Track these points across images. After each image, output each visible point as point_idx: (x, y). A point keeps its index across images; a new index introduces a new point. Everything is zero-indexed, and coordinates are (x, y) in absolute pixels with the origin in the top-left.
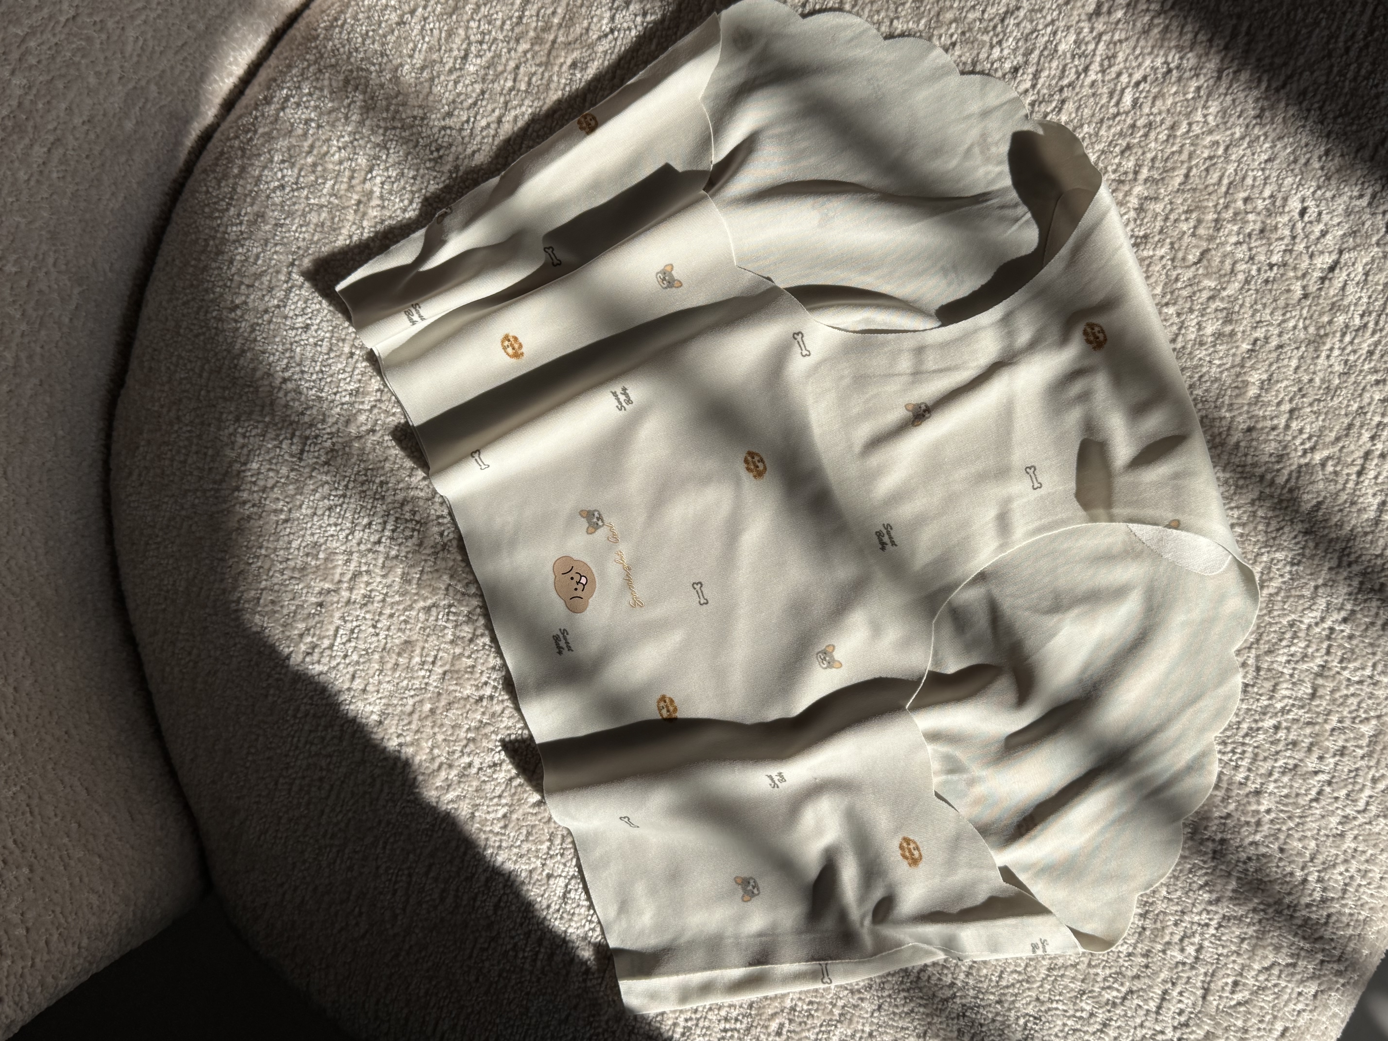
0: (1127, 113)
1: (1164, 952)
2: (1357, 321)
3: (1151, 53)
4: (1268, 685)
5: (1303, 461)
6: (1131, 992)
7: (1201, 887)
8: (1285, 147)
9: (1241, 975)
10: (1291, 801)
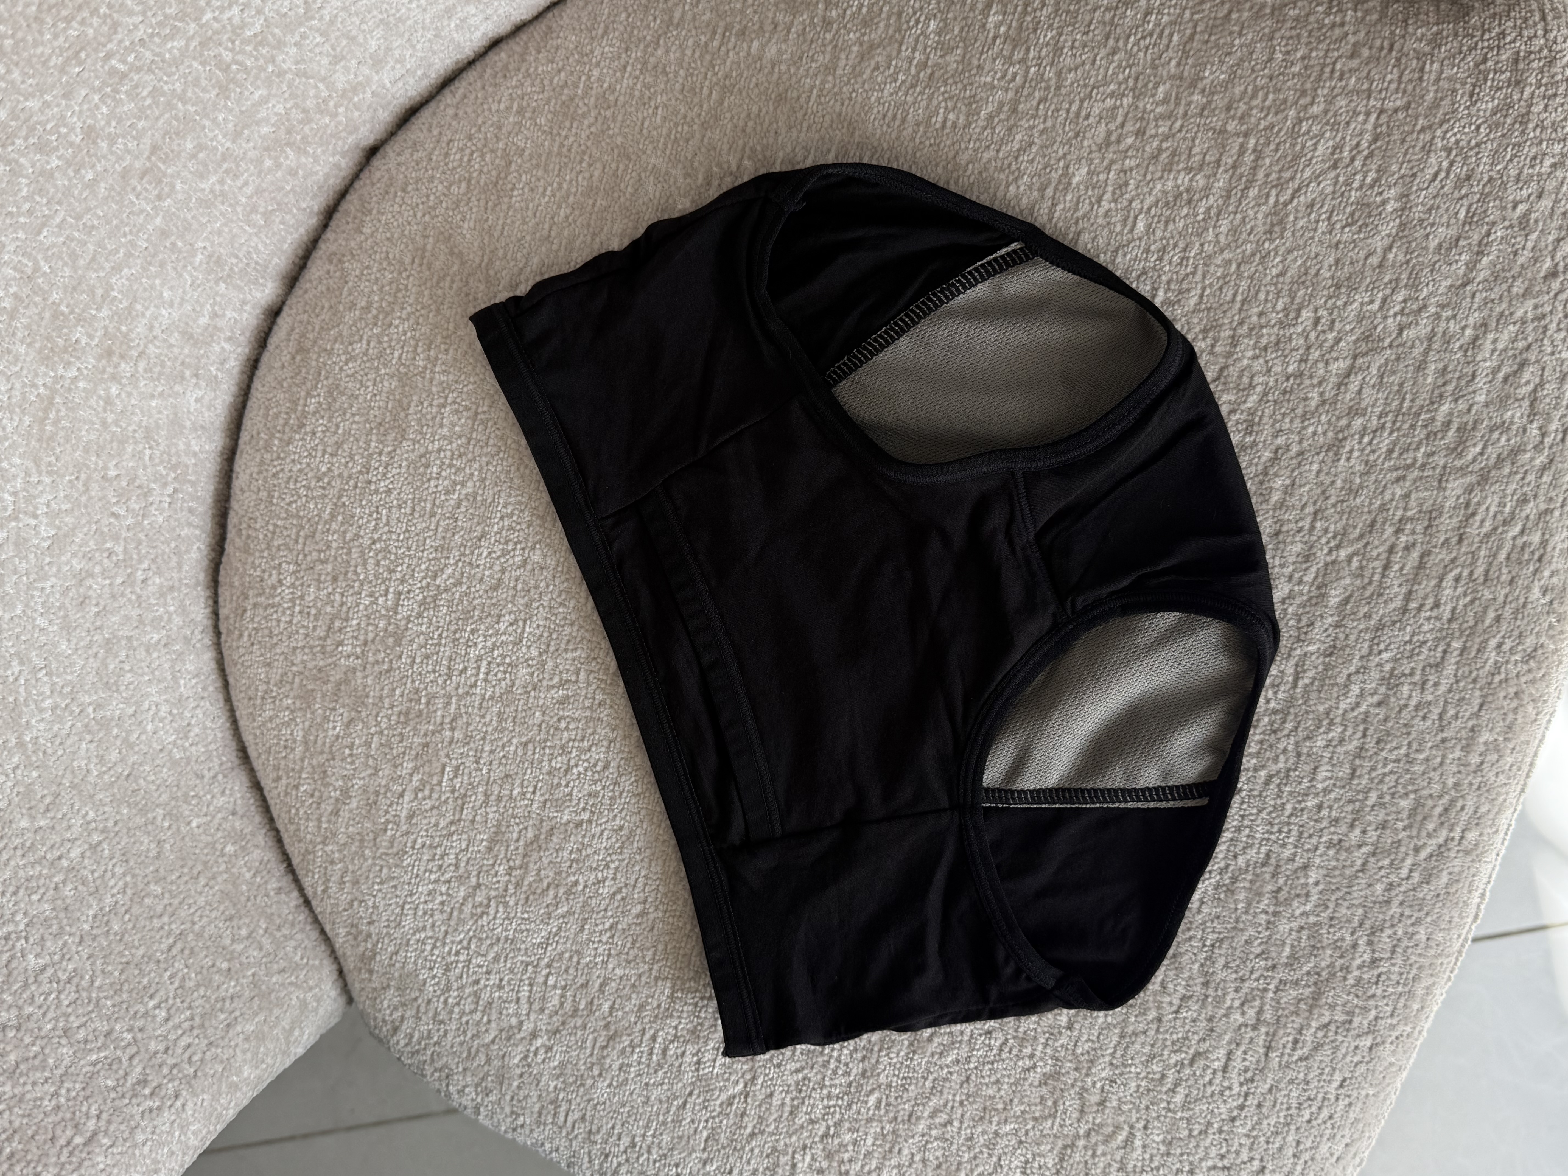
0: (1140, 239)
1: (1226, 1016)
2: (1375, 422)
3: (1161, 178)
4: (1307, 768)
5: (1329, 559)
6: (1197, 1054)
7: (1257, 956)
8: (1295, 260)
9: (1301, 1034)
10: (1337, 873)
